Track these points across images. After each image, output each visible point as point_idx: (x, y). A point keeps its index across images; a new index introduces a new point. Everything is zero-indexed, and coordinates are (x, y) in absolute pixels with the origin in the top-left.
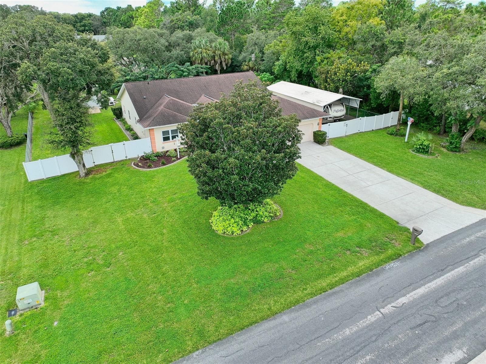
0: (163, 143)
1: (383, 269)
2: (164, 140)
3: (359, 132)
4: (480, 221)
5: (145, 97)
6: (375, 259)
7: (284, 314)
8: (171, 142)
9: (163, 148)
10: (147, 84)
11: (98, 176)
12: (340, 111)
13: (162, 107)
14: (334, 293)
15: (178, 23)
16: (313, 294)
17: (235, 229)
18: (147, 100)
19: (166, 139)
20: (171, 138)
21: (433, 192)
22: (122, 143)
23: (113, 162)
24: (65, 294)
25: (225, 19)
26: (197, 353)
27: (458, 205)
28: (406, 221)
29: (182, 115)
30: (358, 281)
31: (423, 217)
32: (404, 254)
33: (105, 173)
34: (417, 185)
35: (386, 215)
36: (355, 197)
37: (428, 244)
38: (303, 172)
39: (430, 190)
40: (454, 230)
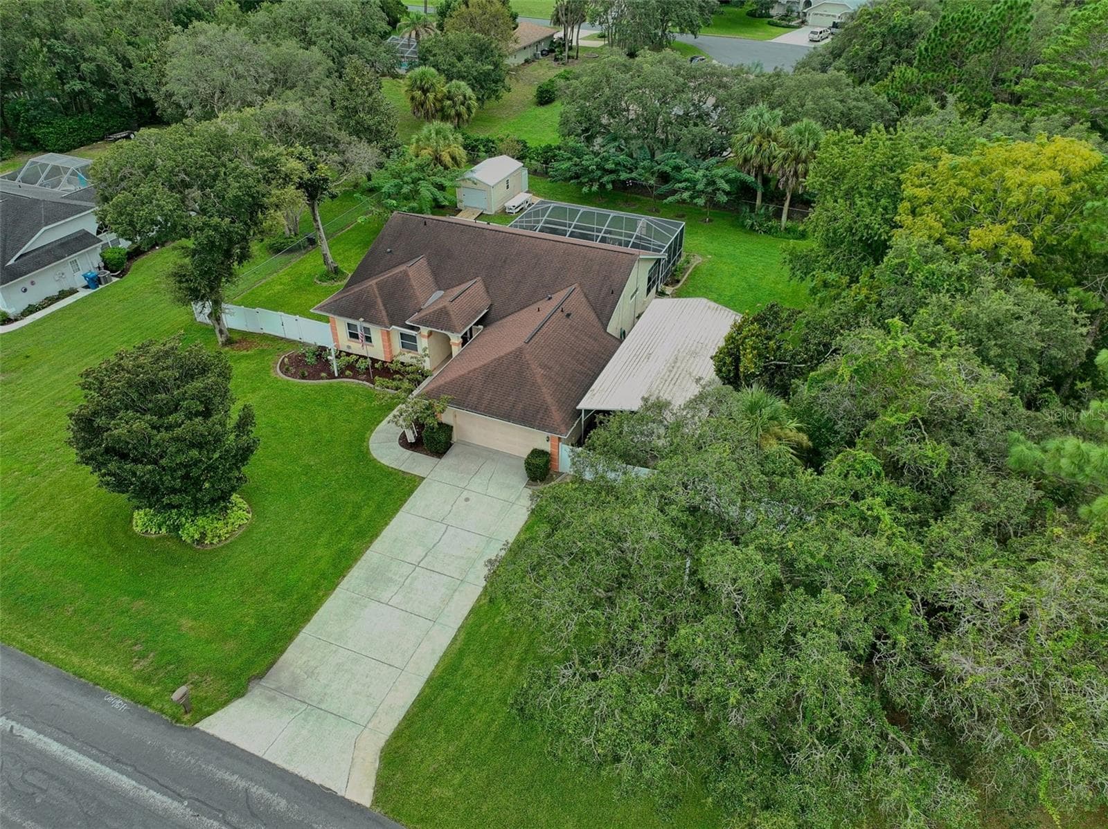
0: (347, 340)
1: (104, 695)
4: (320, 786)
5: (389, 250)
6: (126, 679)
8: (359, 343)
9: (346, 346)
10: (422, 225)
11: (237, 353)
13: (375, 281)
14: (33, 665)
16: (23, 647)
19: (353, 335)
20: (360, 337)
22: (295, 317)
27: (382, 743)
28: (272, 687)
29: (382, 308)
30: (67, 679)
31: (298, 704)
32: (154, 708)
33: (245, 352)
34: (437, 666)
35: (281, 655)
36: (320, 602)
37: (197, 729)
38: (379, 508)
39: (427, 690)
40: (260, 754)
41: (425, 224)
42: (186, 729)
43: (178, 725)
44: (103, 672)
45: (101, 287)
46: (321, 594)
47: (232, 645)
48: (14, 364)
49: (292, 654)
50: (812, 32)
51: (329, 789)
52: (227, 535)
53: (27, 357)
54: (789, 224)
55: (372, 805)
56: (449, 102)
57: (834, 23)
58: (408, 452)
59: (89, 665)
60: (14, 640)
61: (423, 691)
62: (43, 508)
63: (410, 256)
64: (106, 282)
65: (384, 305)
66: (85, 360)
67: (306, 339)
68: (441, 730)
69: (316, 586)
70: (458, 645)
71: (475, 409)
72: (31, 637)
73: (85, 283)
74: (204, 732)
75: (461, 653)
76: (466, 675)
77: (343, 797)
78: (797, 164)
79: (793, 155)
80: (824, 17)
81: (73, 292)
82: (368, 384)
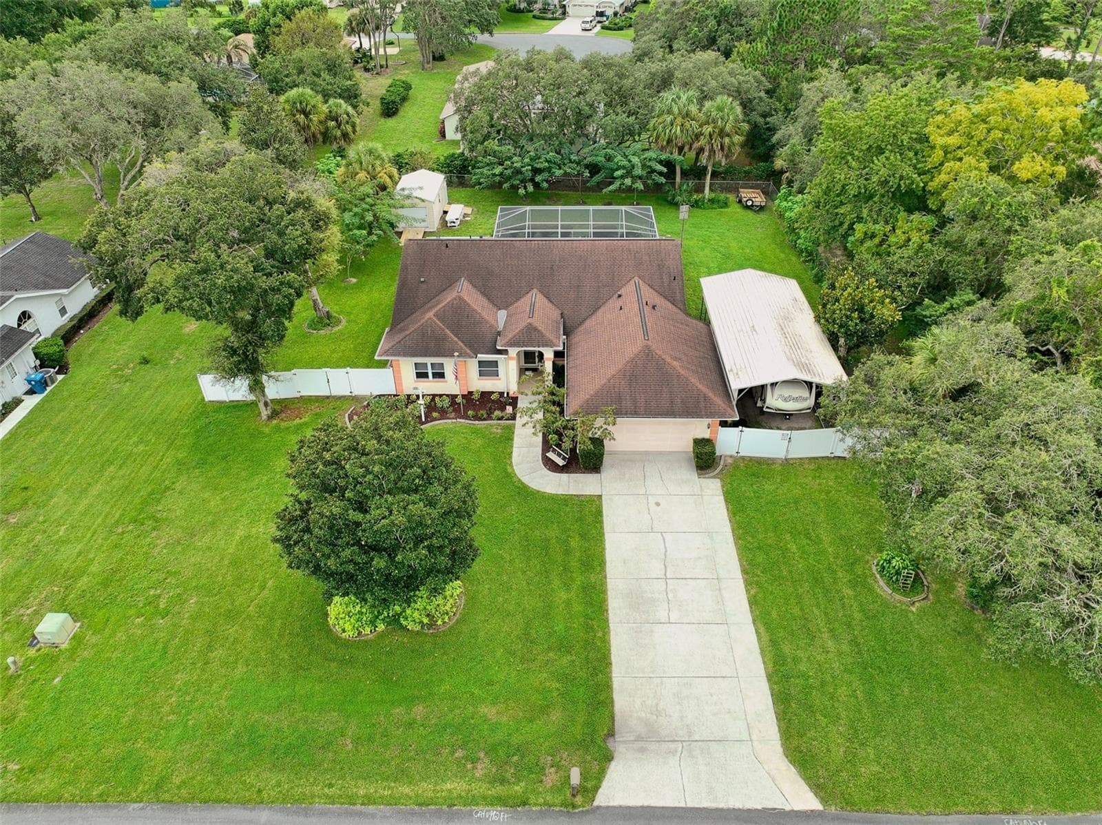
0: (415, 381)
1: (470, 814)
2: (417, 377)
3: (832, 456)
4: (765, 810)
5: (422, 279)
6: (480, 788)
7: (270, 809)
8: (430, 382)
9: (416, 388)
10: (444, 248)
11: (283, 424)
12: (796, 399)
13: (430, 314)
14: (360, 814)
15: (698, 8)
16: (332, 800)
17: (348, 627)
18: (424, 286)
19: (421, 375)
20: (430, 375)
21: (772, 695)
22: (345, 370)
23: (328, 397)
24: (94, 640)
25: (787, 23)
26: (136, 805)
27: (780, 750)
28: (632, 738)
29: (456, 339)
30: (413, 813)
31: (672, 746)
32: (536, 805)
33: (298, 421)
34: (764, 663)
35: (613, 706)
36: (605, 641)
37: (598, 807)
38: (583, 536)
39: (775, 687)
40: (682, 805)
41: (447, 246)
42: (587, 811)
43: (577, 811)
44: (450, 791)
45: (49, 389)
46: (600, 634)
47: (556, 716)
48: (15, 501)
49: (621, 702)
50: (583, 22)
51: (775, 809)
52: (454, 610)
53: (26, 488)
54: (713, 195)
55: (824, 807)
56: (333, 123)
57: (597, 12)
58: (564, 476)
59: (426, 788)
60: (313, 796)
61: (772, 690)
62: (210, 648)
63: (450, 283)
64: (53, 382)
65: (456, 335)
66: (107, 474)
67: (358, 392)
68: (819, 716)
69: (589, 629)
70: (766, 638)
71: (636, 414)
72: (331, 786)
73: (27, 387)
74: (608, 807)
75: (774, 643)
76: (796, 660)
77: (793, 811)
78: (722, 138)
79: (717, 130)
80: (583, 7)
81: (17, 402)
82: (463, 421)
